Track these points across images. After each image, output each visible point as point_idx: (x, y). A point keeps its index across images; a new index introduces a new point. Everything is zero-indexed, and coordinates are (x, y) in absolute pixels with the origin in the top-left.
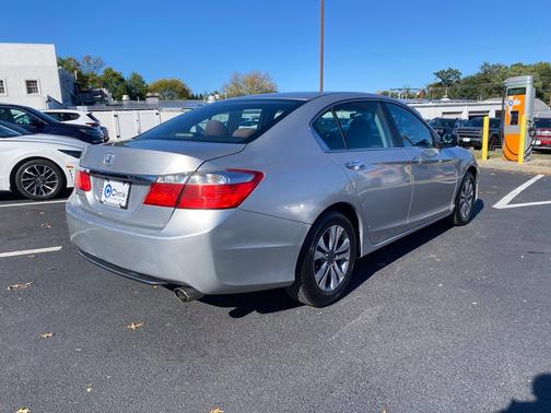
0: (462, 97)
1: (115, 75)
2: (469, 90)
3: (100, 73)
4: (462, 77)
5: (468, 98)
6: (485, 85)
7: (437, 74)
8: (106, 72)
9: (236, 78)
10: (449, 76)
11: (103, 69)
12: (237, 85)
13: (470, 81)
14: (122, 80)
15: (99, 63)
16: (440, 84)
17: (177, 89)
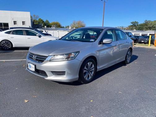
0: (139, 29)
1: (42, 20)
2: (140, 28)
3: (38, 20)
4: (139, 24)
5: (140, 30)
6: (146, 26)
7: (132, 23)
8: (39, 19)
9: (74, 22)
10: (135, 23)
11: (38, 18)
12: (75, 24)
13: (141, 25)
14: (43, 22)
15: (37, 17)
16: (132, 26)
17: (58, 25)
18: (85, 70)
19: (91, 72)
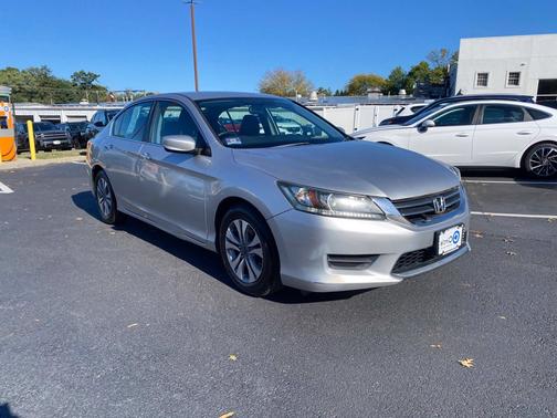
18: (257, 246)
19: (237, 253)
